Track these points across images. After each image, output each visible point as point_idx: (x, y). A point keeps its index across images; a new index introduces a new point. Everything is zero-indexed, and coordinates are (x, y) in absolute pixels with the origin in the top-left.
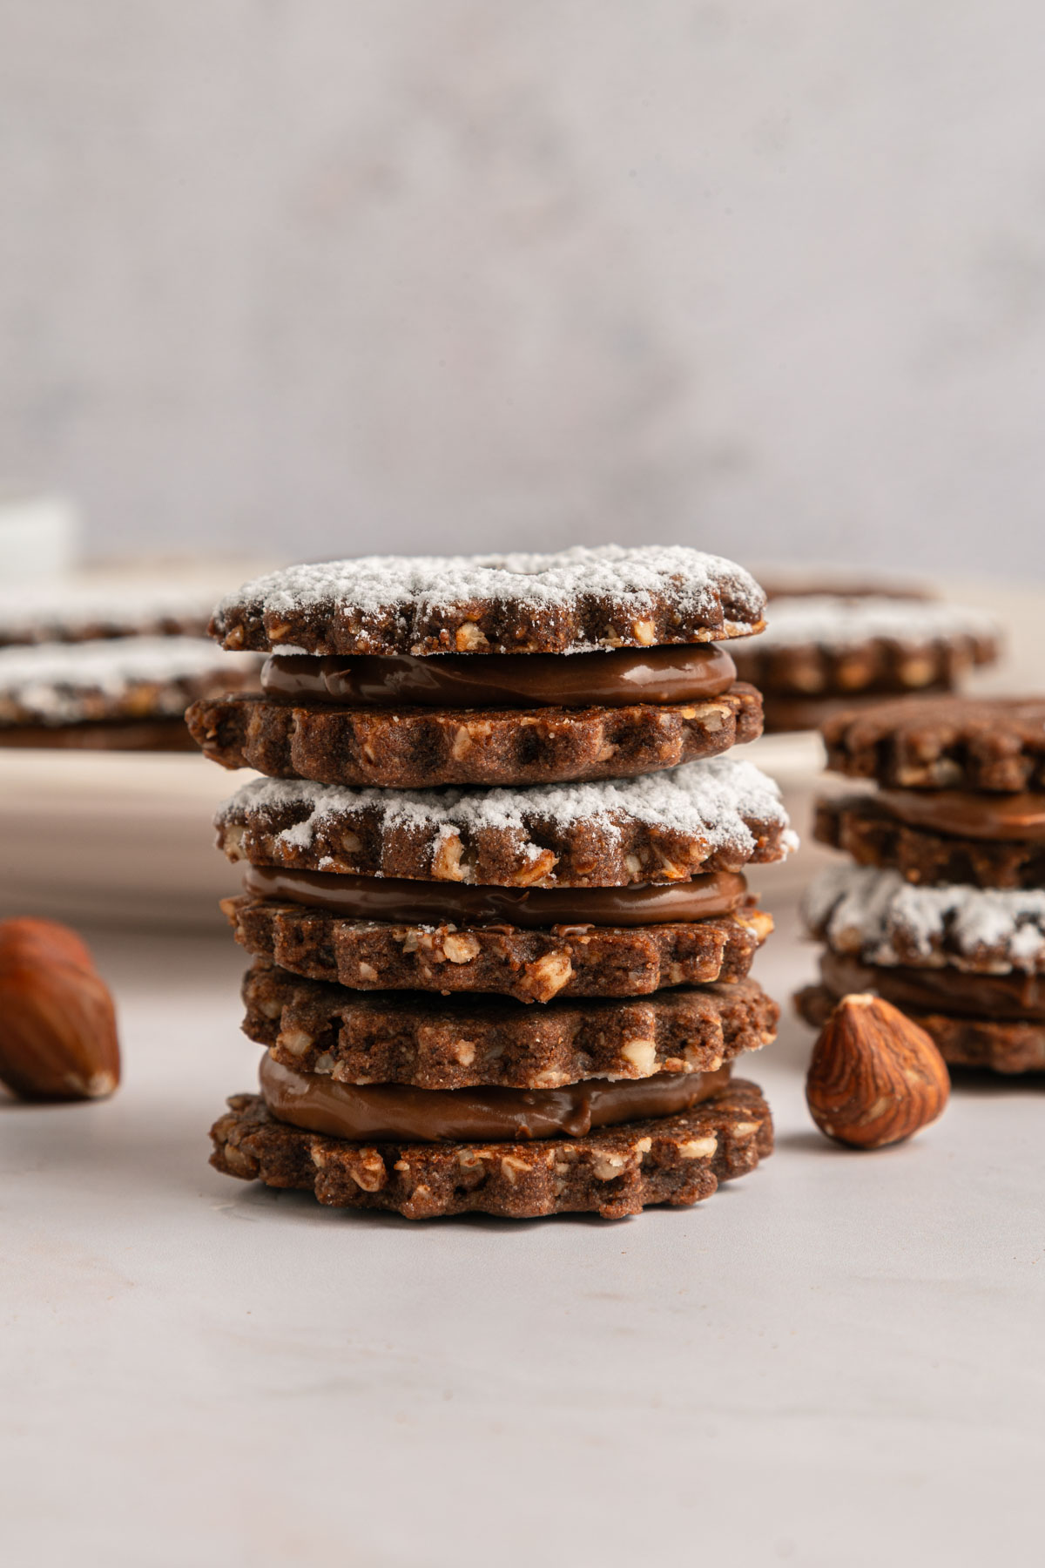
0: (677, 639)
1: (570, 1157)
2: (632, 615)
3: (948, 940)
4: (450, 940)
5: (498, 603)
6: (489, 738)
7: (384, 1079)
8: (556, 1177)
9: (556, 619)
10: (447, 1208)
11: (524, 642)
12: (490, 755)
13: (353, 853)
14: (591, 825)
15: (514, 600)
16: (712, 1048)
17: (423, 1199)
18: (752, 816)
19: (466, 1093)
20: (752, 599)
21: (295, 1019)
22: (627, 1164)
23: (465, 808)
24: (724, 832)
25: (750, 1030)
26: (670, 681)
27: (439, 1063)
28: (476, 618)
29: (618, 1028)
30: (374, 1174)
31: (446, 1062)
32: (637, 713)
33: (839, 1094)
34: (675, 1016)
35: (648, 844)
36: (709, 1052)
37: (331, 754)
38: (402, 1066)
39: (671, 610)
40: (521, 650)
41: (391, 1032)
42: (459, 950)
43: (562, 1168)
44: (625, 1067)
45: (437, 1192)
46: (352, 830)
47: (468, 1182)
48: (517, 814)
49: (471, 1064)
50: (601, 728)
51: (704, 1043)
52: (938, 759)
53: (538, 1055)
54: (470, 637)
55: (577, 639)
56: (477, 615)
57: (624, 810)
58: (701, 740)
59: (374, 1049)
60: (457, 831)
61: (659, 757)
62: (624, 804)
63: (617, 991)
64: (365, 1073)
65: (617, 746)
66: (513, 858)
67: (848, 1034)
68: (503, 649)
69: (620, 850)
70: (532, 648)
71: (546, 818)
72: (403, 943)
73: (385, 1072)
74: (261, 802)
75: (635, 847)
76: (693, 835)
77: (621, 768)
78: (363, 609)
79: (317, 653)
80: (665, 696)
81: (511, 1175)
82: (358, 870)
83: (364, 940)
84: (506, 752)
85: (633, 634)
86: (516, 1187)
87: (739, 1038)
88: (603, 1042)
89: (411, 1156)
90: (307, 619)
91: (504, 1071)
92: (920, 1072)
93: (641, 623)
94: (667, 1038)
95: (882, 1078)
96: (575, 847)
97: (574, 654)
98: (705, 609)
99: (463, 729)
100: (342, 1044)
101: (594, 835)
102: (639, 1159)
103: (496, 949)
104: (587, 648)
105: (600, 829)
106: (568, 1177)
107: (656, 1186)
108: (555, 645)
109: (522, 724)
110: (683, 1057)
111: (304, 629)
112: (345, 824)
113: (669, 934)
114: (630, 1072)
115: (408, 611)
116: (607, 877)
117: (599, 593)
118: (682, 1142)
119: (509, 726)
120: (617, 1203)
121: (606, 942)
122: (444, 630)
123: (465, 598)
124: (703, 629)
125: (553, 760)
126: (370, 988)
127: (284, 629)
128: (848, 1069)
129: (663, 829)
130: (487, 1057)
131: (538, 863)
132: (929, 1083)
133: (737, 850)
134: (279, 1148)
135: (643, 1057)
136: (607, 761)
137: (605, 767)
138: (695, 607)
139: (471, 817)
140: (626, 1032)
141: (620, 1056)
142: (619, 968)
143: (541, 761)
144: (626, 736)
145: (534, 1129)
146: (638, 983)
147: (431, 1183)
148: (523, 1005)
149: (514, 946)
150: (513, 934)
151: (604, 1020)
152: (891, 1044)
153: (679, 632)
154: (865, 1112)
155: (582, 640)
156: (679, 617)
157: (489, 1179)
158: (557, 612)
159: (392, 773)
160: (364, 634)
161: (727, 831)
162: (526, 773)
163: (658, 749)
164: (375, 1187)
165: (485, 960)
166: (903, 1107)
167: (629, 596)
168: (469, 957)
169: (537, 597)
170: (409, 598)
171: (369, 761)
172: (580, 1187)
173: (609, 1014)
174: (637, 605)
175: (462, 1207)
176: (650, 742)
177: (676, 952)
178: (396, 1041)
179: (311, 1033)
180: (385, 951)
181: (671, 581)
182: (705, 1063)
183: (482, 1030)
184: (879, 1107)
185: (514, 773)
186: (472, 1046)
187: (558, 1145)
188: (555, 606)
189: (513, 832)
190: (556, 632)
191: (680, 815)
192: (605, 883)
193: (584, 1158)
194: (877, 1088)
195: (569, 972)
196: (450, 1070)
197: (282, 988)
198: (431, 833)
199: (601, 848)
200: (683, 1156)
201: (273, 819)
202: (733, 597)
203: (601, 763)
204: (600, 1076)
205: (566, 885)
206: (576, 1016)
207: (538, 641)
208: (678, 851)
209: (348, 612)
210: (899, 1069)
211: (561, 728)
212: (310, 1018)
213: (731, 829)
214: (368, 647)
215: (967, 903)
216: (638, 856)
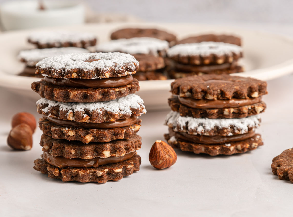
0: (115, 76)
1: (93, 172)
2: (105, 72)
3: (186, 128)
4: (69, 131)
5: (80, 69)
6: (76, 95)
7: (60, 155)
8: (90, 175)
9: (90, 73)
10: (70, 180)
11: (84, 77)
12: (77, 98)
13: (55, 114)
14: (96, 111)
15: (82, 69)
16: (122, 152)
17: (65, 178)
18: (133, 108)
19: (73, 159)
20: (133, 67)
21: (46, 143)
22: (103, 174)
23: (74, 106)
24: (125, 112)
25: (132, 148)
26: (114, 83)
27: (68, 154)
28: (76, 72)
29: (102, 149)
30: (57, 173)
31: (69, 153)
32: (106, 90)
33: (154, 159)
34: (114, 146)
35: (108, 114)
36: (121, 153)
37: (51, 95)
38: (63, 153)
39: (114, 70)
40: (83, 78)
41: (61, 147)
42: (71, 133)
43: (91, 174)
44: (103, 156)
45: (68, 177)
46: (55, 110)
47: (74, 175)
48: (83, 108)
49: (74, 154)
50: (98, 93)
51: (120, 151)
52: (187, 92)
53: (86, 153)
54: (74, 75)
55: (95, 76)
56: (76, 71)
57: (103, 108)
58: (120, 94)
59: (58, 150)
60: (72, 111)
61: (110, 98)
62: (104, 107)
63: (101, 141)
64: (56, 154)
65: (103, 96)
66: (81, 117)
67: (155, 148)
68: (80, 78)
69: (102, 116)
70: (85, 78)
71: (88, 109)
72: (63, 131)
73: (60, 154)
74: (41, 103)
75: (105, 115)
76: (116, 113)
77: (103, 100)
78: (56, 69)
79: (49, 76)
80: (113, 86)
81: (80, 175)
82: (56, 117)
83: (55, 130)
84: (80, 97)
85: (105, 75)
86: (81, 177)
87: (129, 150)
88: (99, 151)
89: (63, 170)
90: (47, 70)
91: (81, 155)
92: (169, 156)
93: (106, 73)
94: (113, 150)
95: (161, 157)
96: (92, 115)
97: (94, 79)
98: (120, 70)
99: (72, 93)
100: (53, 149)
101: (96, 113)
102: (105, 173)
103: (78, 133)
104: (97, 78)
105: (97, 112)
106: (93, 175)
107: (110, 177)
108: (89, 77)
109: (84, 92)
110: (116, 154)
111: (47, 72)
112: (53, 108)
113: (113, 131)
114: (104, 157)
115: (64, 70)
116: (99, 121)
117: (99, 67)
118: (115, 169)
119: (81, 92)
120: (101, 181)
121: (99, 133)
122: (69, 74)
123: (74, 68)
124: (120, 74)
125: (89, 99)
126: (57, 139)
127: (43, 71)
128: (155, 155)
129: (110, 112)
130: (78, 153)
131: (86, 118)
132: (171, 158)
133: (127, 115)
134: (43, 167)
135: (107, 154)
136: (101, 99)
137: (100, 100)
138: (118, 70)
139: (75, 108)
140: (103, 149)
141: (102, 154)
142: (101, 138)
143: (87, 99)
144: (104, 94)
145: (87, 166)
146: (105, 140)
147: (66, 175)
148: (83, 144)
149: (81, 133)
150: (82, 130)
151: (99, 147)
152: (164, 150)
153: (115, 74)
154: (158, 163)
155: (96, 76)
156: (115, 72)
157: (77, 175)
158: (90, 71)
159: (60, 100)
160: (55, 74)
161: (125, 111)
162: (85, 101)
163: (110, 97)
164: (57, 175)
165: (77, 135)
166: (165, 162)
167: (105, 68)
168: (73, 135)
169: (86, 68)
170: (65, 67)
171: (56, 98)
172: (94, 177)
173: (100, 145)
174: (106, 70)
175: (73, 180)
176: (108, 96)
177: (114, 134)
178: (62, 149)
179: (49, 146)
180: (59, 132)
181: (115, 65)
182: (120, 155)
183: (77, 148)
184: (161, 162)
185: (82, 101)
186: (74, 151)
187: (90, 169)
188: (89, 70)
189: (81, 112)
190: (90, 75)
191: (114, 109)
192: (98, 122)
193: (95, 172)
194: (160, 158)
195: (92, 138)
196: (70, 155)
197: (46, 137)
198: (67, 111)
199: (98, 115)
200: (115, 172)
201: (42, 106)
202: (129, 67)
203: (99, 99)
204: (99, 157)
205: (91, 122)
206: (95, 146)
207: (86, 77)
208: (113, 116)
209: (53, 70)
210: (165, 155)
211: (90, 93)
212: (49, 143)
213: (126, 111)
214: (56, 76)
215: (190, 120)
216: (106, 117)
